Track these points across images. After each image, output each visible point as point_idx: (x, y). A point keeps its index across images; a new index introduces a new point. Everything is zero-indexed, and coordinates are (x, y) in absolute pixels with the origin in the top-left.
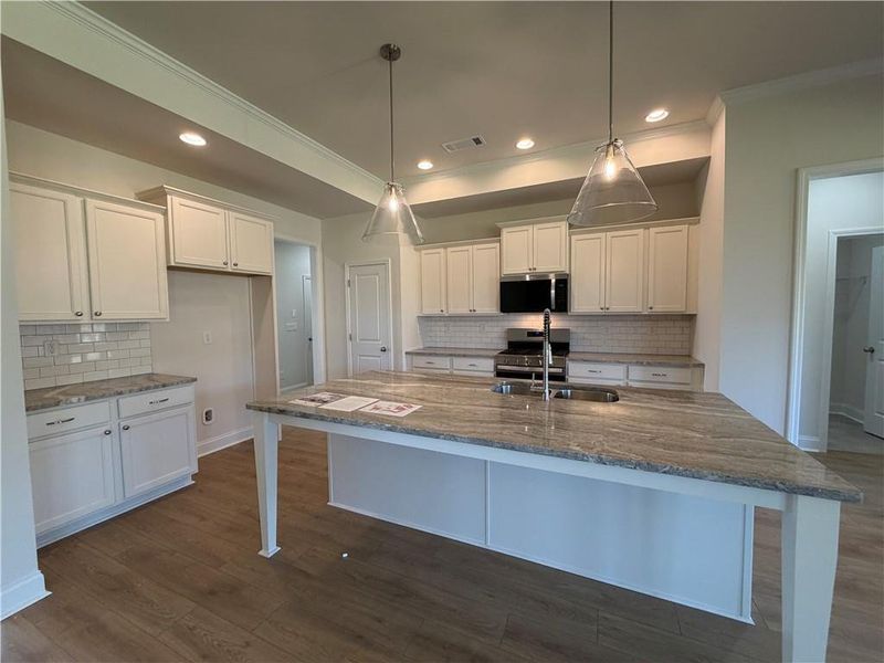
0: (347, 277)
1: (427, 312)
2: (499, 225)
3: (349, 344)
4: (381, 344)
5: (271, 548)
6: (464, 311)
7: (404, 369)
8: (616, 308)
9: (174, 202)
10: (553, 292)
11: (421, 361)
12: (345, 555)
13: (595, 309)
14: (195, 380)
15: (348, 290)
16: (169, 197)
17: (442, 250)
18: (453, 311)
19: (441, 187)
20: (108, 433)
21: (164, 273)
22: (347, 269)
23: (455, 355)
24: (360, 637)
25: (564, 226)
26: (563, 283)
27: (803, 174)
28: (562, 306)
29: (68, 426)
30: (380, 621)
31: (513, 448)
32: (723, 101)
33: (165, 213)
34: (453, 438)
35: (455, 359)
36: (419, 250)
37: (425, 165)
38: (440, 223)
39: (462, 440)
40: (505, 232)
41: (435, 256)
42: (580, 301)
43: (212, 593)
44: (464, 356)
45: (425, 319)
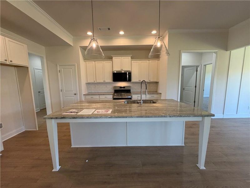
0: (58, 69)
1: (89, 81)
2: (112, 56)
3: (61, 93)
4: (74, 92)
5: (57, 167)
6: (102, 81)
7: (83, 100)
11: (89, 97)
12: (87, 161)
15: (59, 74)
17: (93, 62)
18: (98, 81)
22: (58, 66)
23: (100, 95)
25: (130, 58)
26: (130, 74)
27: (181, 51)
28: (130, 80)
30: (109, 176)
31: (149, 117)
32: (168, 31)
35: (101, 96)
36: (86, 62)
37: (89, 33)
39: (134, 117)
40: (114, 58)
41: (91, 64)
45: (88, 84)
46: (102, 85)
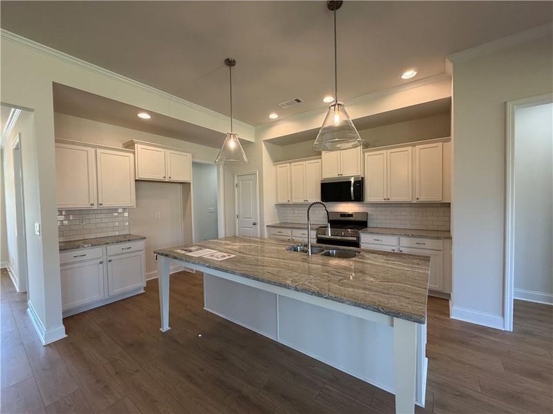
0: (236, 182)
1: (281, 201)
2: (320, 149)
3: (237, 220)
4: (253, 220)
6: (301, 201)
8: (394, 199)
9: (138, 147)
10: (352, 189)
11: (275, 231)
12: (200, 335)
13: (381, 200)
14: (145, 238)
15: (236, 189)
16: (136, 145)
17: (288, 164)
18: (295, 201)
19: (285, 128)
20: (101, 263)
21: (133, 183)
22: (236, 177)
23: (293, 228)
24: (189, 377)
26: (360, 184)
27: (510, 105)
28: (359, 197)
29: (83, 258)
30: (202, 370)
32: (451, 61)
33: (134, 153)
34: (233, 273)
35: (294, 231)
36: (276, 165)
37: (273, 116)
38: (289, 148)
40: (323, 153)
41: (285, 168)
42: (371, 194)
43: (131, 345)
44: (299, 228)
45: (280, 206)
46: (300, 209)
